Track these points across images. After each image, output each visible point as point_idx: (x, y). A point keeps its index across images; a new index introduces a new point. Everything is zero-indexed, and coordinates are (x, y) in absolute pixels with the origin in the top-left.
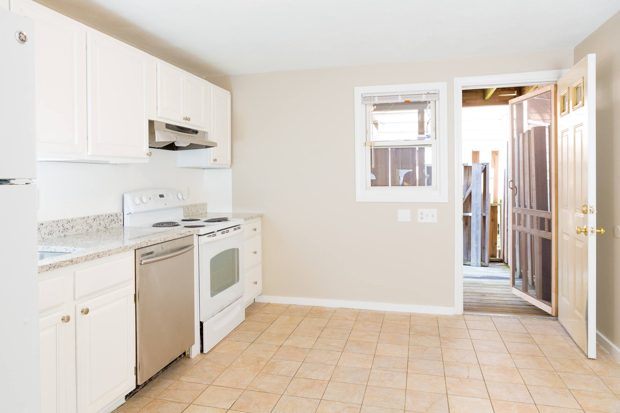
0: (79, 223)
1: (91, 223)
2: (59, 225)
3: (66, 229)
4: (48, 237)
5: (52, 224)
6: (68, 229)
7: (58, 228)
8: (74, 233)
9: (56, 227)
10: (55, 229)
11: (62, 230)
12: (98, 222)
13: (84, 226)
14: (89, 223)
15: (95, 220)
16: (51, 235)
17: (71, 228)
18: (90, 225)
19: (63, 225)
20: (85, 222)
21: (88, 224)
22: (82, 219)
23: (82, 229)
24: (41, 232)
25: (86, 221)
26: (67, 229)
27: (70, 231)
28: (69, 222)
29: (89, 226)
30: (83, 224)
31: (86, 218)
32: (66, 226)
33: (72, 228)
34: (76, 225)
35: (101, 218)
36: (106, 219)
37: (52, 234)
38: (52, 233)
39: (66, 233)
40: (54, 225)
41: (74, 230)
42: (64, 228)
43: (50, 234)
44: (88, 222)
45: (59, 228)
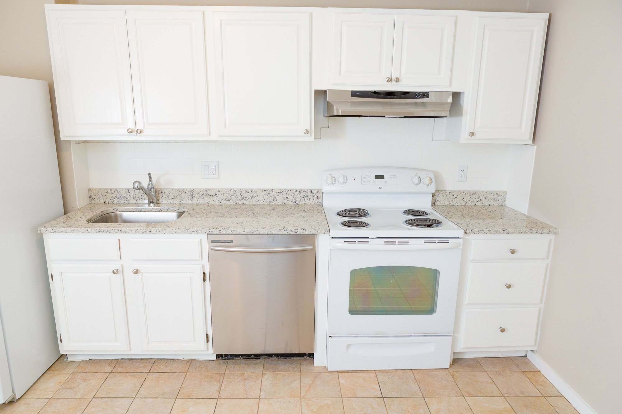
0: (260, 195)
1: (275, 196)
2: (237, 193)
3: (244, 198)
4: (225, 202)
5: (230, 192)
6: (247, 198)
7: (235, 196)
8: (254, 203)
9: (233, 195)
10: (232, 197)
11: (239, 198)
12: (285, 196)
13: (266, 197)
14: (273, 196)
15: (281, 194)
17: (251, 198)
18: (274, 198)
19: (242, 194)
20: (268, 195)
21: (271, 196)
22: (264, 191)
23: (263, 200)
24: (218, 197)
25: (269, 194)
26: (246, 198)
27: (249, 200)
28: (248, 192)
29: (273, 198)
30: (264, 196)
31: (269, 190)
32: (245, 195)
33: (252, 198)
34: (256, 196)
35: (289, 192)
36: (296, 194)
37: (229, 200)
38: (229, 199)
39: (245, 202)
40: (232, 193)
41: (254, 200)
42: (242, 197)
43: (227, 200)
44: (272, 194)
45: (237, 197)
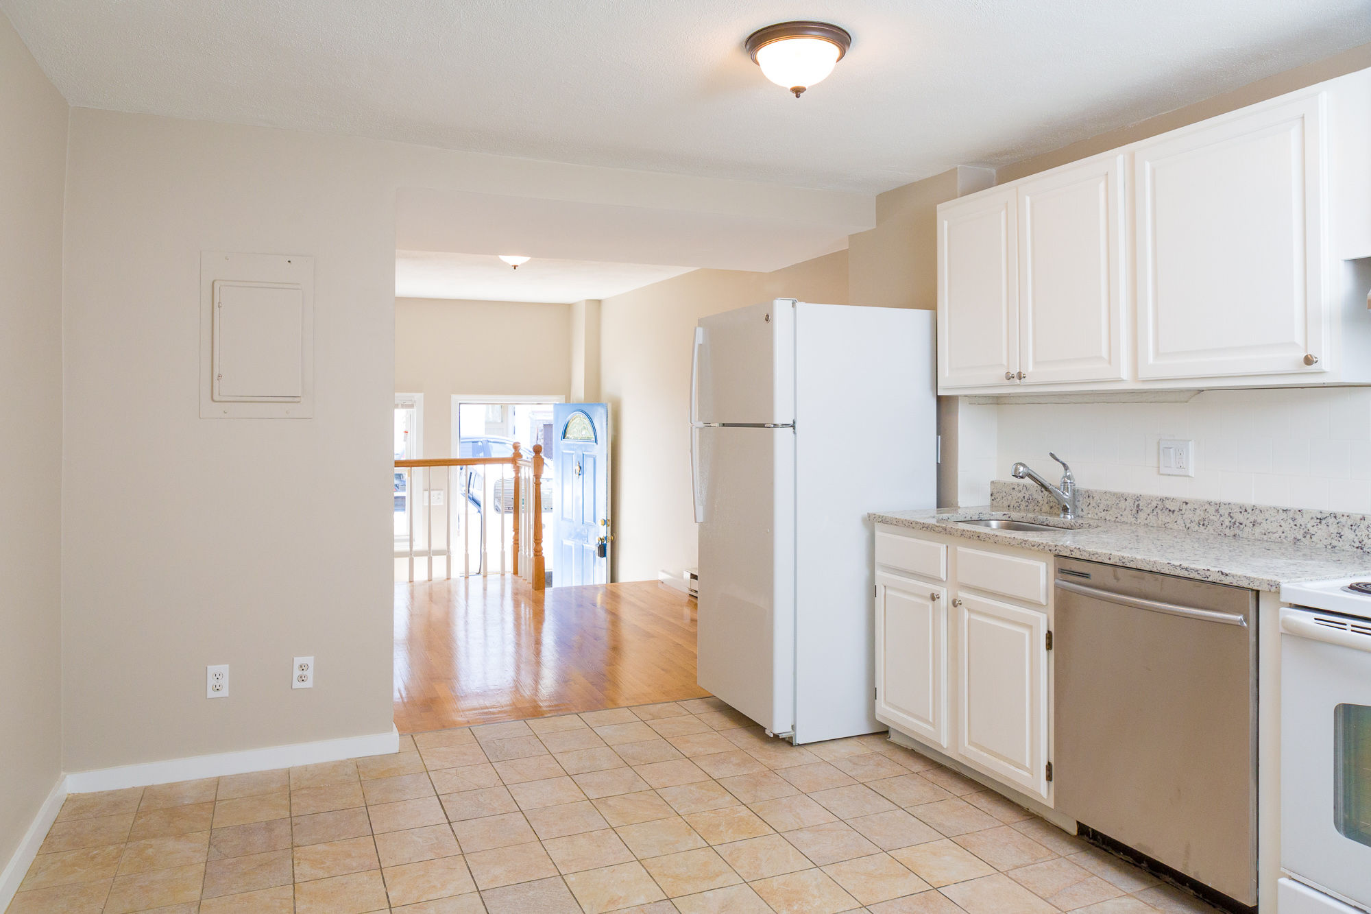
0: (1273, 519)
1: (1309, 526)
2: (1221, 512)
3: (1238, 524)
4: (1197, 528)
5: (1207, 506)
6: (1244, 525)
7: (1218, 516)
8: (1257, 536)
9: (1214, 514)
10: (1212, 517)
11: (1227, 523)
12: (1333, 529)
13: (1286, 527)
14: (1303, 527)
15: (1323, 522)
16: (1205, 527)
17: (1251, 525)
18: (1306, 530)
19: (1231, 514)
20: (1291, 521)
21: (1298, 525)
22: (1281, 511)
23: (1280, 533)
24: (1185, 516)
25: (1294, 519)
26: (1241, 524)
27: (1246, 529)
28: (1246, 511)
29: (1302, 532)
30: (1283, 523)
31: (1292, 511)
32: (1239, 518)
33: (1254, 525)
34: (1264, 521)
35: (1343, 520)
36: (1362, 526)
37: (1205, 525)
38: (1206, 523)
39: (1237, 532)
40: (1212, 510)
41: (1258, 530)
42: (1233, 521)
43: (1202, 523)
44: (1300, 521)
45: (1222, 519)
